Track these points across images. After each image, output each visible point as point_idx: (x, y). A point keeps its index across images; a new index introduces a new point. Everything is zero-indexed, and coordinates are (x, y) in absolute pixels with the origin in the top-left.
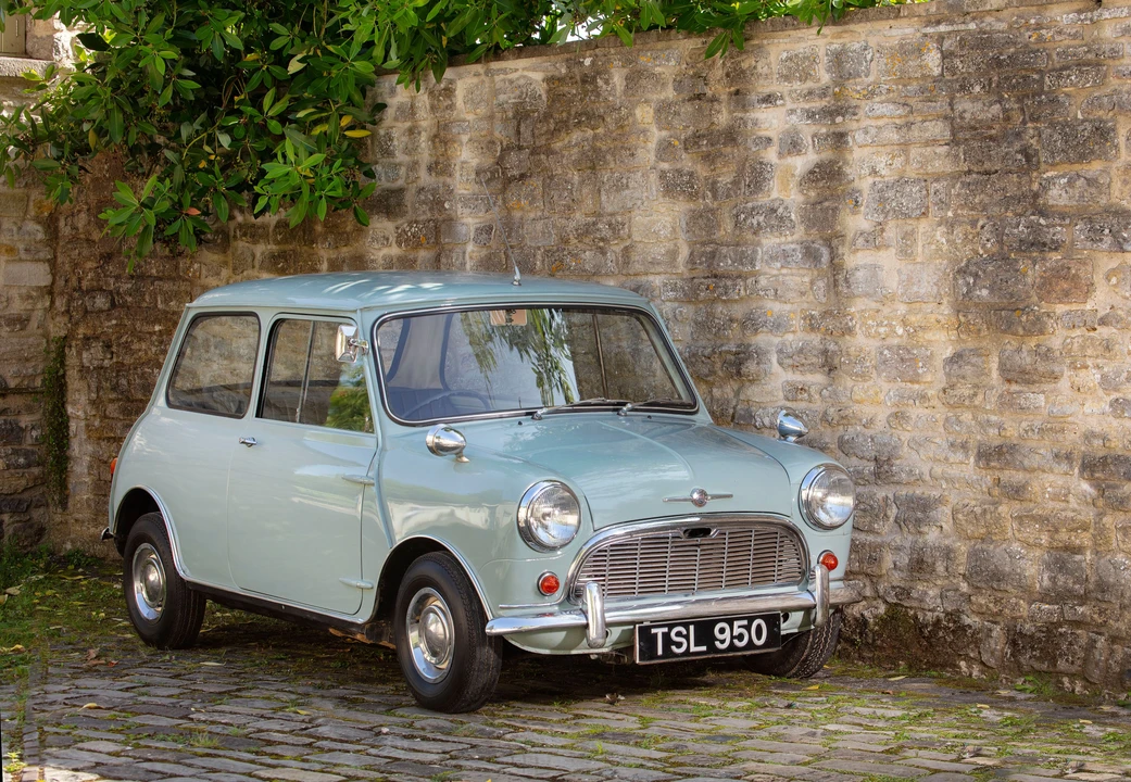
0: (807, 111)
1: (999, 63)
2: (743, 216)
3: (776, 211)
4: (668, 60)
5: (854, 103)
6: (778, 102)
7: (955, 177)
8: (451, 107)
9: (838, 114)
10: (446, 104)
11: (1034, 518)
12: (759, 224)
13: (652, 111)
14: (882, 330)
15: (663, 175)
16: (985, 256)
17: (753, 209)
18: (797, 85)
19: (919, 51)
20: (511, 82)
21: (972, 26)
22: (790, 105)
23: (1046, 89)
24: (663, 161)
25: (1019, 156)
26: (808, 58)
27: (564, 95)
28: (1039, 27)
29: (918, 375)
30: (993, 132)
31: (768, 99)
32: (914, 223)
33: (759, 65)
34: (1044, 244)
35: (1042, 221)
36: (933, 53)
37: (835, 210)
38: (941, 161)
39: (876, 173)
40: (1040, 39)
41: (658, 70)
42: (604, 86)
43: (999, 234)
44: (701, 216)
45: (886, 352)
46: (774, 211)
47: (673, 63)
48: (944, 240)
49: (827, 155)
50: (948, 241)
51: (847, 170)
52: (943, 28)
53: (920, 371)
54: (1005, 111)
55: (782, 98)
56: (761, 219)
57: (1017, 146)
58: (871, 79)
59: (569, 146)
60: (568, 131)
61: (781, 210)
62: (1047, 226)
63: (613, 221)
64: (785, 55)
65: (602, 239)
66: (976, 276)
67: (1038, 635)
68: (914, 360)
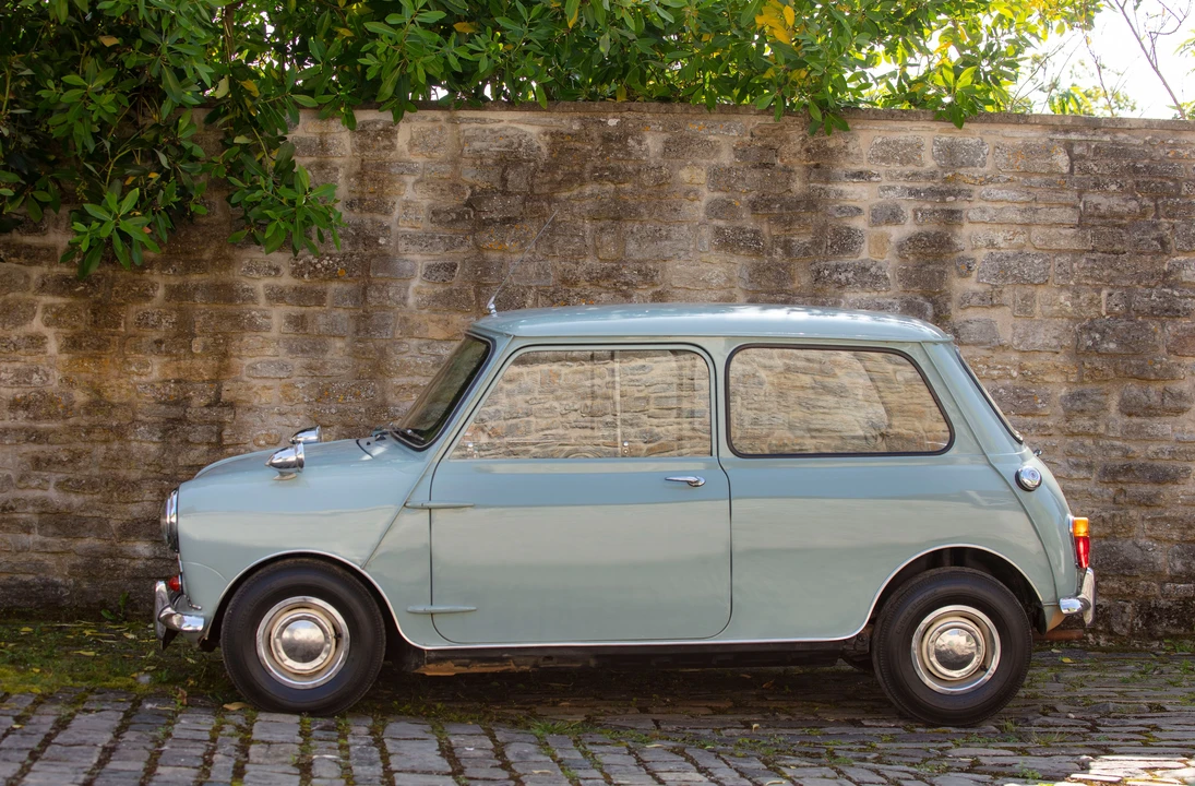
0: (910, 189)
1: (1136, 171)
2: (827, 272)
3: (868, 270)
4: (728, 130)
5: (966, 187)
6: (874, 179)
7: (1077, 253)
8: (392, 147)
9: (951, 195)
10: (382, 144)
11: (1166, 519)
12: (847, 279)
13: (704, 174)
14: (995, 372)
15: (719, 231)
16: (1108, 317)
17: (837, 267)
18: (896, 167)
19: (1048, 151)
20: (492, 131)
21: (1107, 138)
22: (885, 183)
23: (1183, 193)
24: (720, 218)
25: (1155, 243)
26: (911, 145)
27: (576, 150)
28: (1174, 146)
29: (1037, 409)
30: (1124, 222)
31: (859, 175)
32: (1034, 288)
33: (850, 146)
34: (1178, 311)
35: (1176, 293)
36: (1061, 155)
37: (942, 273)
38: (1067, 239)
39: (993, 245)
40: (1177, 156)
41: (712, 138)
42: (637, 146)
43: (1127, 300)
44: (769, 269)
45: (1001, 390)
46: (865, 270)
47: (735, 133)
48: (1068, 303)
49: (931, 227)
50: (1072, 304)
51: (957, 241)
52: (1073, 136)
53: (1039, 406)
54: (1142, 207)
55: (878, 176)
56: (850, 275)
57: (1154, 234)
58: (986, 169)
59: (581, 197)
60: (583, 182)
61: (873, 270)
62: (1179, 297)
63: (643, 268)
64: (879, 140)
65: (626, 284)
66: (1103, 333)
67: (1175, 607)
68: (1032, 397)
